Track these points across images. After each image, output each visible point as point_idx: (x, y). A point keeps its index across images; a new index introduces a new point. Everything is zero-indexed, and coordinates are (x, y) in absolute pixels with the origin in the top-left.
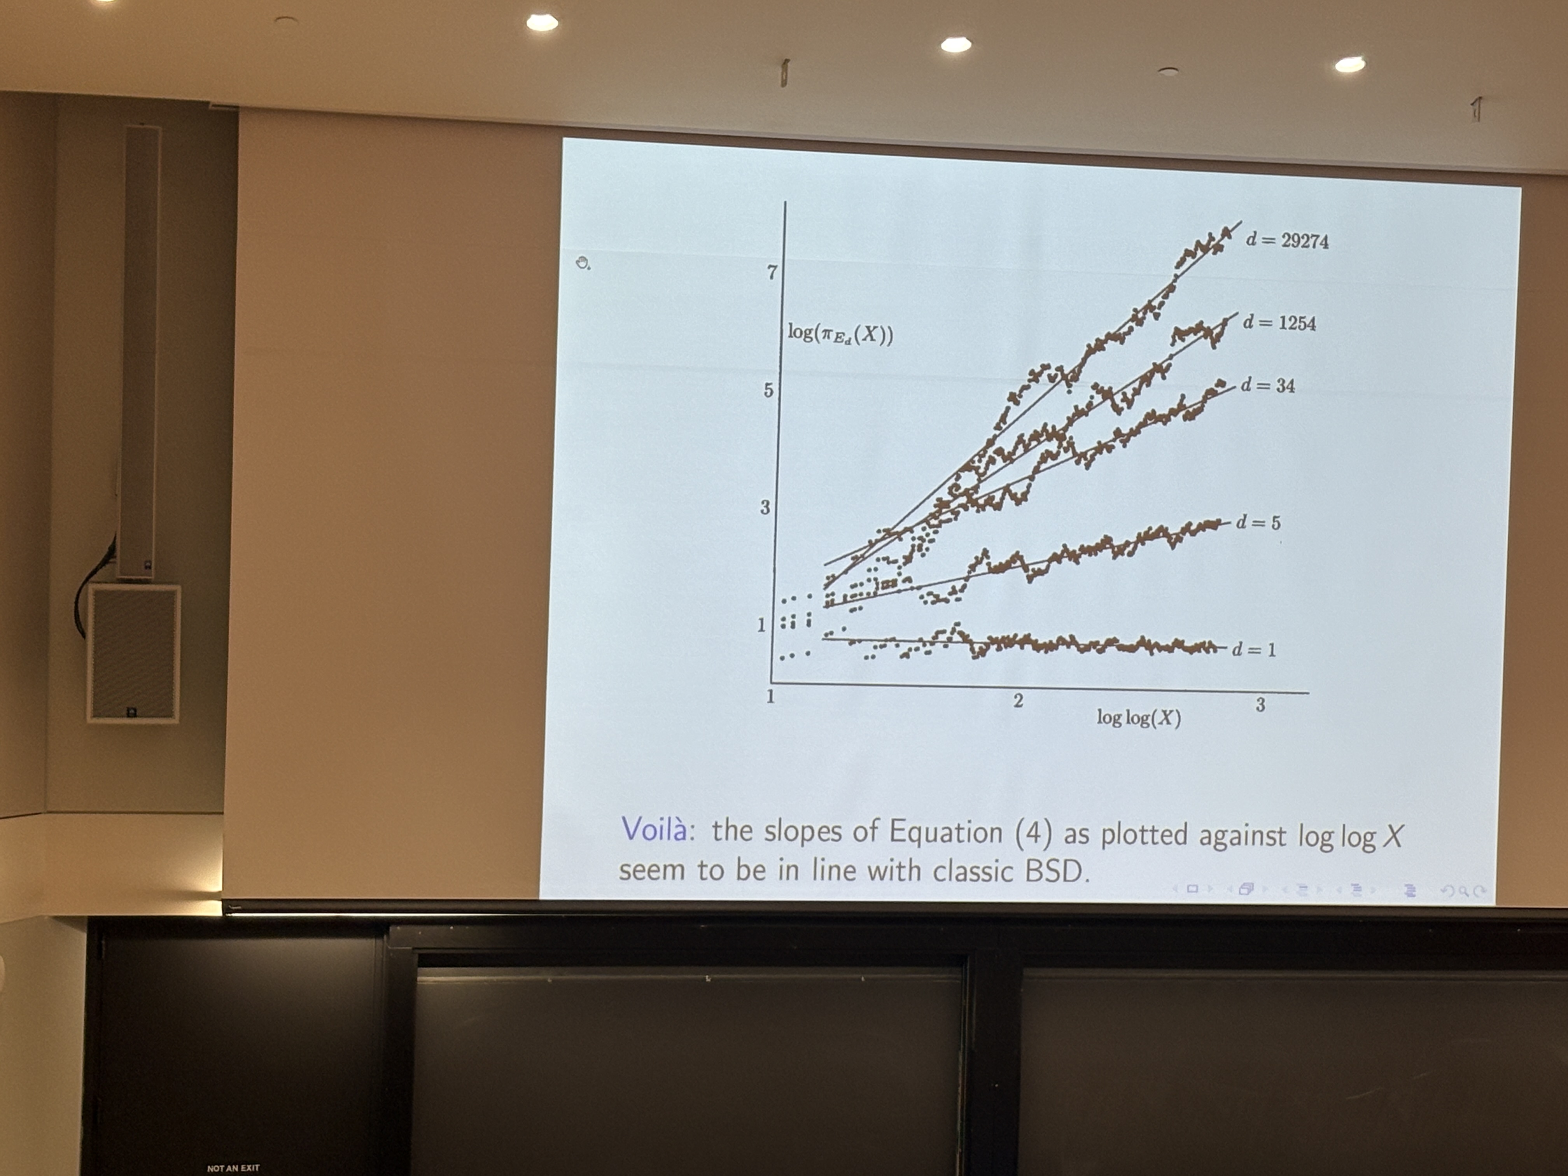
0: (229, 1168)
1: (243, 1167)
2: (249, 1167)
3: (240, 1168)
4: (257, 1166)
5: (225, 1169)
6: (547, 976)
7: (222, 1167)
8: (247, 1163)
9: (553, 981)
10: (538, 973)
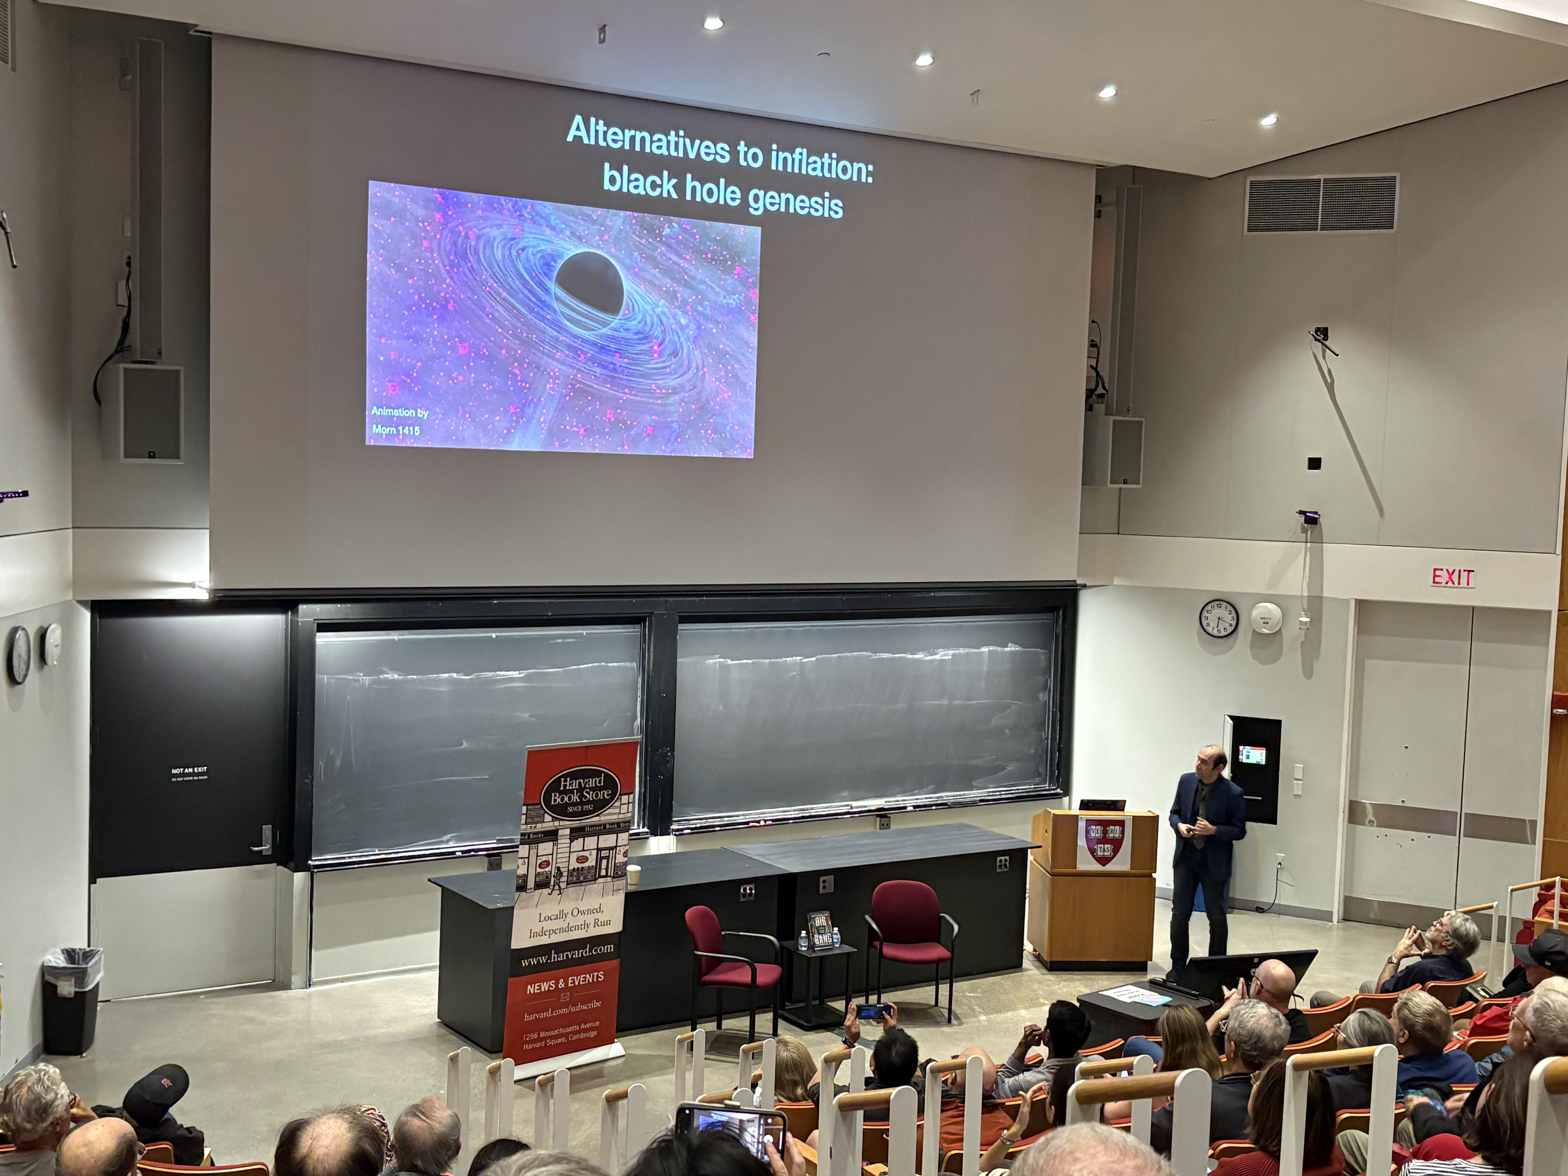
0: (186, 771)
1: (196, 769)
2: (200, 770)
3: (194, 770)
4: (205, 768)
5: (184, 771)
6: (395, 636)
7: (182, 769)
8: (198, 767)
9: (399, 640)
10: (388, 635)
